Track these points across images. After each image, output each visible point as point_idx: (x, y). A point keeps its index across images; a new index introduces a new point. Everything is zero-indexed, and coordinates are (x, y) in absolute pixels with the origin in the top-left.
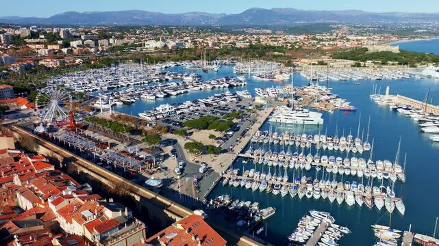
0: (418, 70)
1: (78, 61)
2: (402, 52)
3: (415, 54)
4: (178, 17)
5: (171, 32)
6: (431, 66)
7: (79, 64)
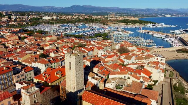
0: (146, 25)
1: (24, 23)
2: (140, 20)
3: (143, 21)
4: (41, 8)
5: (45, 14)
6: (149, 24)
7: (25, 24)
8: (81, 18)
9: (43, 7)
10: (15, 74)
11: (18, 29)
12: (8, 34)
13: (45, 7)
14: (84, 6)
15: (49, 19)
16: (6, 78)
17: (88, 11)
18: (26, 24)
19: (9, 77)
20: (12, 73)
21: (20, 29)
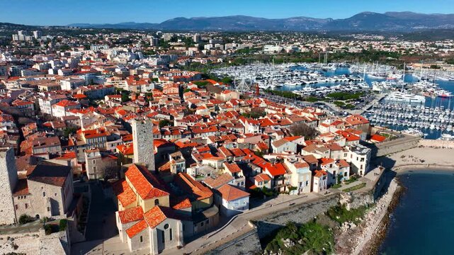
1: (219, 60)
5: (279, 38)
7: (220, 62)
8: (352, 50)
9: (286, 19)
10: (108, 141)
11: (193, 74)
12: (168, 82)
13: (291, 20)
14: (390, 13)
15: (275, 52)
16: (96, 143)
17: (398, 26)
18: (224, 61)
19: (101, 143)
20: (105, 139)
21: (197, 73)
